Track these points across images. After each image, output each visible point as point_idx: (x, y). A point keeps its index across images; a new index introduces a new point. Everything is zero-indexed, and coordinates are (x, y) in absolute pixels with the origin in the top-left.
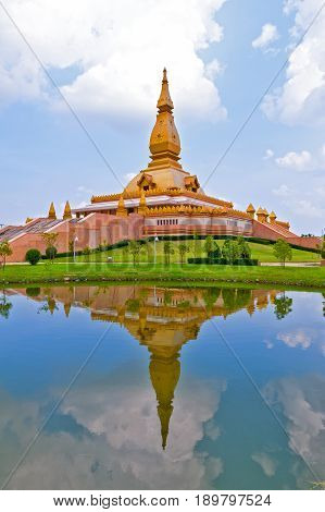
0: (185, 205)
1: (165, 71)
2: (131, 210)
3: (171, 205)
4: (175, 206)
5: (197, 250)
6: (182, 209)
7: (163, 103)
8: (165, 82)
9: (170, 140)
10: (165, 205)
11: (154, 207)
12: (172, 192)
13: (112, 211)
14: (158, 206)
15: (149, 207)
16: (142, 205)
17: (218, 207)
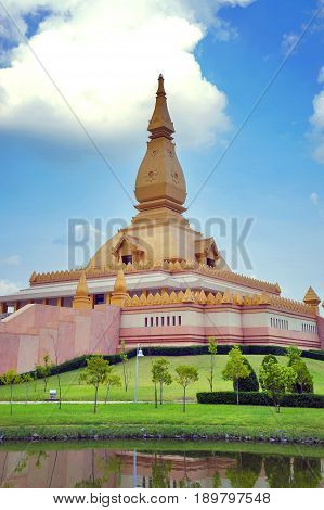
0: (195, 290)
1: (161, 79)
2: (99, 299)
3: (169, 290)
4: (177, 291)
5: (215, 375)
6: (188, 296)
7: (157, 125)
8: (161, 94)
9: (169, 180)
10: (160, 290)
11: (138, 292)
12: (172, 266)
13: (65, 301)
14: (148, 292)
15: (131, 293)
16: (119, 289)
17: (251, 292)
